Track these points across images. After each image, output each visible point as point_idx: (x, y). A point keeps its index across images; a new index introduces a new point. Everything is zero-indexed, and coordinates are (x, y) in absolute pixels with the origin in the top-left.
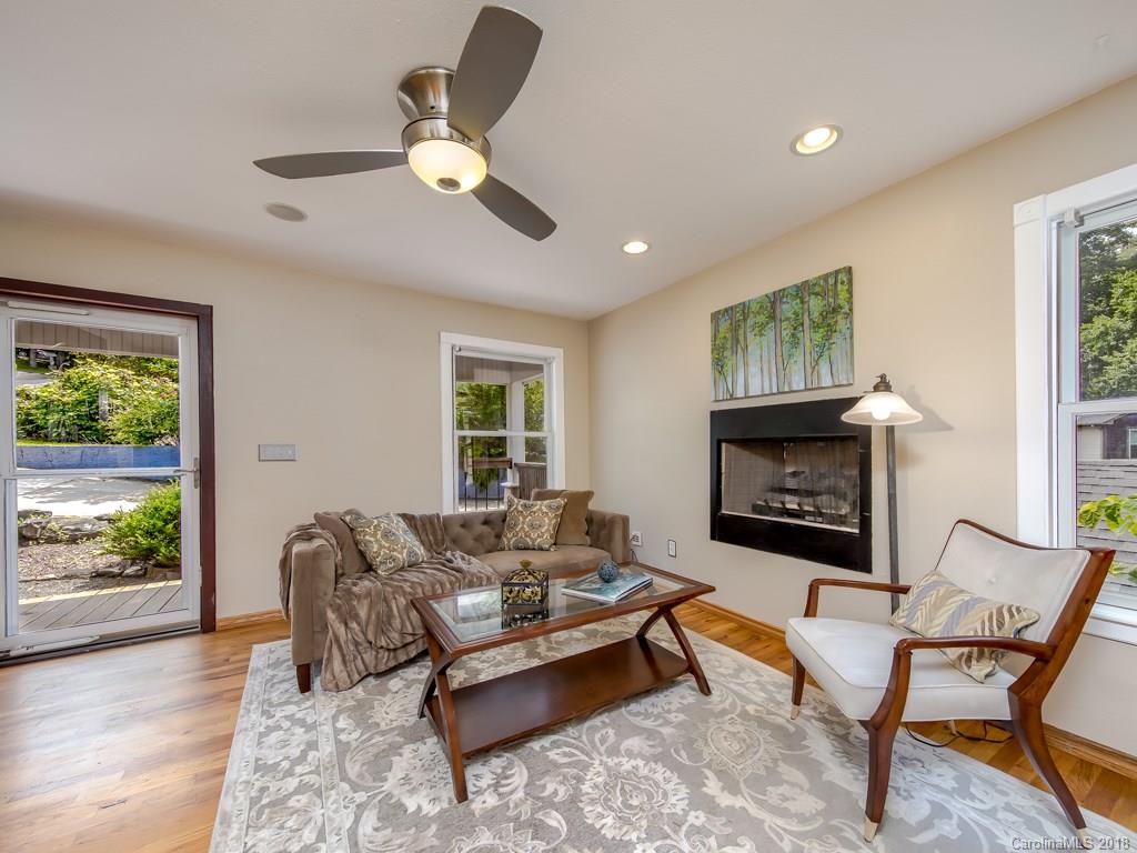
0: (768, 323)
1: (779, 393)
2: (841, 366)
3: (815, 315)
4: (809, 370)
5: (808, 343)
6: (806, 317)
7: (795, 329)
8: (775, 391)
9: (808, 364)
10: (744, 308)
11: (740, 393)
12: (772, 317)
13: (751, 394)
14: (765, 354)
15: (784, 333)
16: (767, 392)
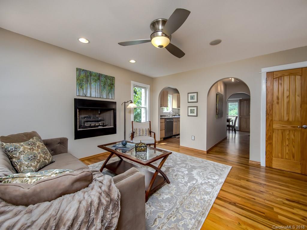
0: (97, 80)
1: (100, 98)
2: (113, 95)
3: (109, 83)
4: (107, 95)
5: (107, 89)
6: (107, 83)
7: (104, 84)
8: (99, 97)
9: (107, 93)
10: (91, 73)
11: (88, 95)
12: (99, 79)
13: (92, 96)
14: (97, 88)
15: (102, 84)
16: (97, 97)
